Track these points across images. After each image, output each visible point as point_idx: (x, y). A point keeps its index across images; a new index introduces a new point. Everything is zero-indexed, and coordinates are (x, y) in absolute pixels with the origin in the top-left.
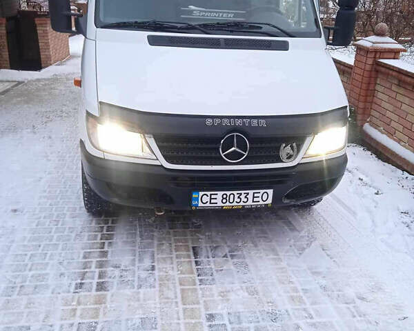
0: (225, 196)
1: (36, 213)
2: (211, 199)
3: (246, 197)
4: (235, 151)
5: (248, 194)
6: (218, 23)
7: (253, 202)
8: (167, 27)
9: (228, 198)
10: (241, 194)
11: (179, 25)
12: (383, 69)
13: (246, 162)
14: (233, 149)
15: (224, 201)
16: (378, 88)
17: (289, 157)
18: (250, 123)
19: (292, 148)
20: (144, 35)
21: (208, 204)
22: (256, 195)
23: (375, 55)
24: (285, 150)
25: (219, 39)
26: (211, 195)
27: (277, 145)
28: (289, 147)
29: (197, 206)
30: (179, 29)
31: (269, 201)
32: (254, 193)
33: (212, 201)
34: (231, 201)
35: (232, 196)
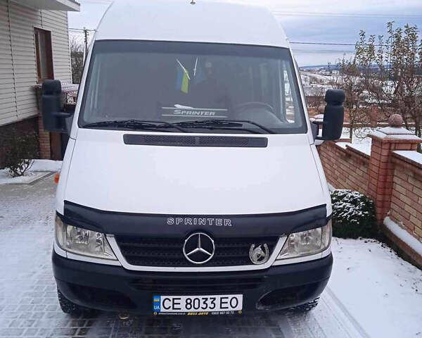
0: (189, 301)
1: (15, 311)
2: (174, 304)
3: (212, 303)
4: (199, 252)
5: (214, 299)
6: (196, 122)
7: (221, 308)
8: (146, 126)
9: (192, 303)
10: (207, 299)
11: (158, 124)
12: (398, 161)
13: (211, 263)
14: (197, 249)
15: (189, 306)
16: (395, 179)
17: (261, 259)
18: (214, 222)
19: (263, 249)
20: (120, 134)
21: (171, 310)
22: (223, 300)
23: (390, 146)
24: (256, 251)
25: (194, 137)
26: (174, 299)
27: (246, 245)
28: (259, 248)
29: (159, 311)
30: (157, 128)
31: (240, 307)
32: (221, 298)
33: (176, 306)
34: (196, 306)
35: (197, 301)
